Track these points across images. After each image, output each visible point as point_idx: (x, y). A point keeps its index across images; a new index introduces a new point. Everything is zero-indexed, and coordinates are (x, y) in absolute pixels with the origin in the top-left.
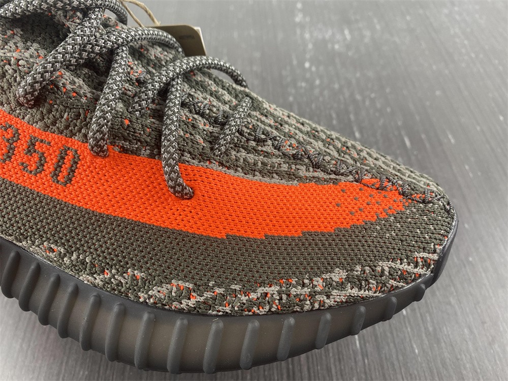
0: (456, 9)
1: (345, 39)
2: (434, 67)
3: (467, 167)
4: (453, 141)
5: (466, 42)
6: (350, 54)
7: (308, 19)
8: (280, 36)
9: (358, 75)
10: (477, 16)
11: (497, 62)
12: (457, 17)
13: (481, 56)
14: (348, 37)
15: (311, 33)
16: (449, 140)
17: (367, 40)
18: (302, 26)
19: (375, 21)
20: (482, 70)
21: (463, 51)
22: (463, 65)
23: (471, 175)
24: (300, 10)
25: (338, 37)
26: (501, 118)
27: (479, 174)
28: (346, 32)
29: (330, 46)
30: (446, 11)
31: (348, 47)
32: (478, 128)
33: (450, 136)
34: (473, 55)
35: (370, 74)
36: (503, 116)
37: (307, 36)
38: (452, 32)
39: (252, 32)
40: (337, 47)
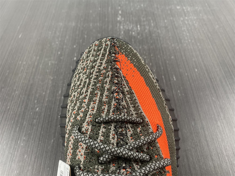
0: (186, 18)
1: (138, 30)
2: (173, 45)
3: (179, 91)
4: (175, 79)
5: (188, 34)
6: (139, 37)
7: (123, 19)
8: (110, 27)
9: (140, 47)
10: (194, 22)
11: (199, 44)
12: (186, 22)
13: (193, 41)
14: (139, 29)
15: (123, 26)
16: (174, 79)
17: (146, 31)
18: (120, 22)
19: (152, 21)
20: (192, 48)
21: (186, 38)
22: (185, 45)
23: (180, 95)
24: (120, 15)
25: (135, 29)
26: (196, 70)
27: (183, 94)
28: (139, 26)
29: (130, 32)
30: (182, 19)
31: (138, 34)
32: (186, 74)
33: (174, 77)
34: (190, 41)
35: (146, 47)
36: (197, 69)
37: (122, 27)
38: (183, 29)
39: (98, 24)
40: (133, 33)
